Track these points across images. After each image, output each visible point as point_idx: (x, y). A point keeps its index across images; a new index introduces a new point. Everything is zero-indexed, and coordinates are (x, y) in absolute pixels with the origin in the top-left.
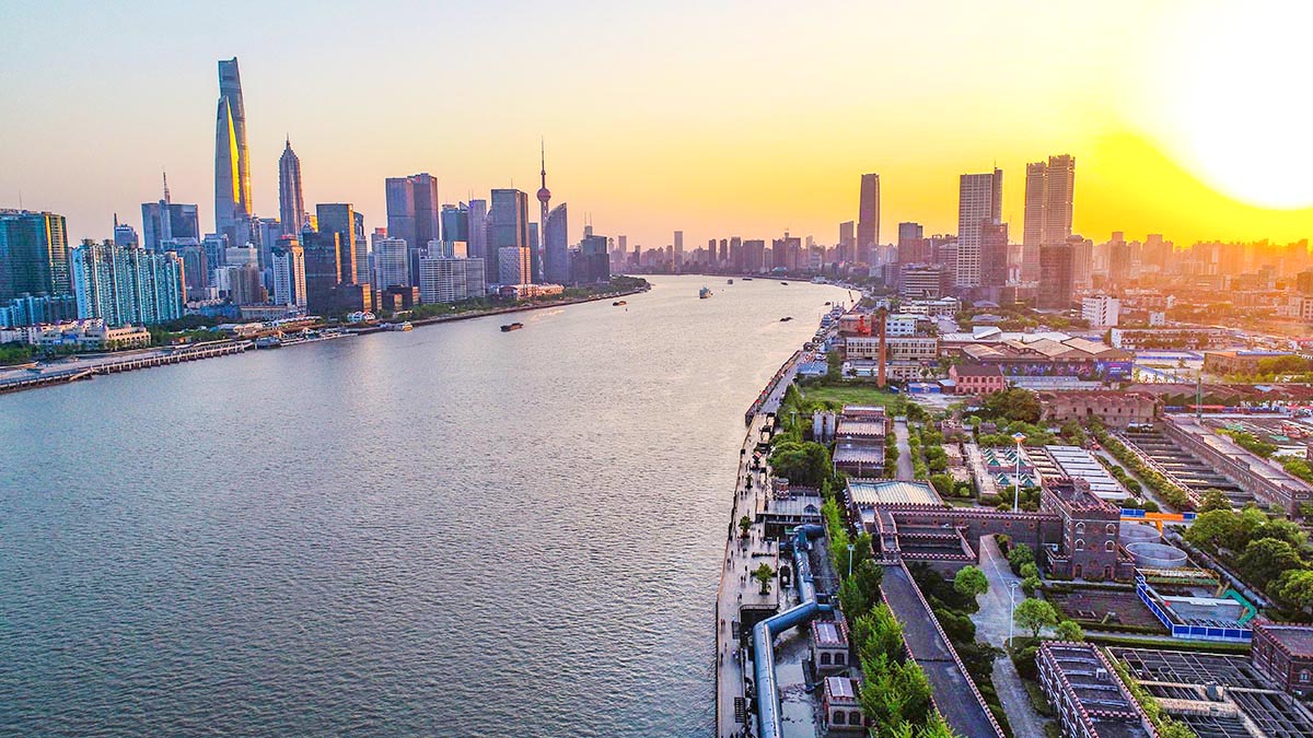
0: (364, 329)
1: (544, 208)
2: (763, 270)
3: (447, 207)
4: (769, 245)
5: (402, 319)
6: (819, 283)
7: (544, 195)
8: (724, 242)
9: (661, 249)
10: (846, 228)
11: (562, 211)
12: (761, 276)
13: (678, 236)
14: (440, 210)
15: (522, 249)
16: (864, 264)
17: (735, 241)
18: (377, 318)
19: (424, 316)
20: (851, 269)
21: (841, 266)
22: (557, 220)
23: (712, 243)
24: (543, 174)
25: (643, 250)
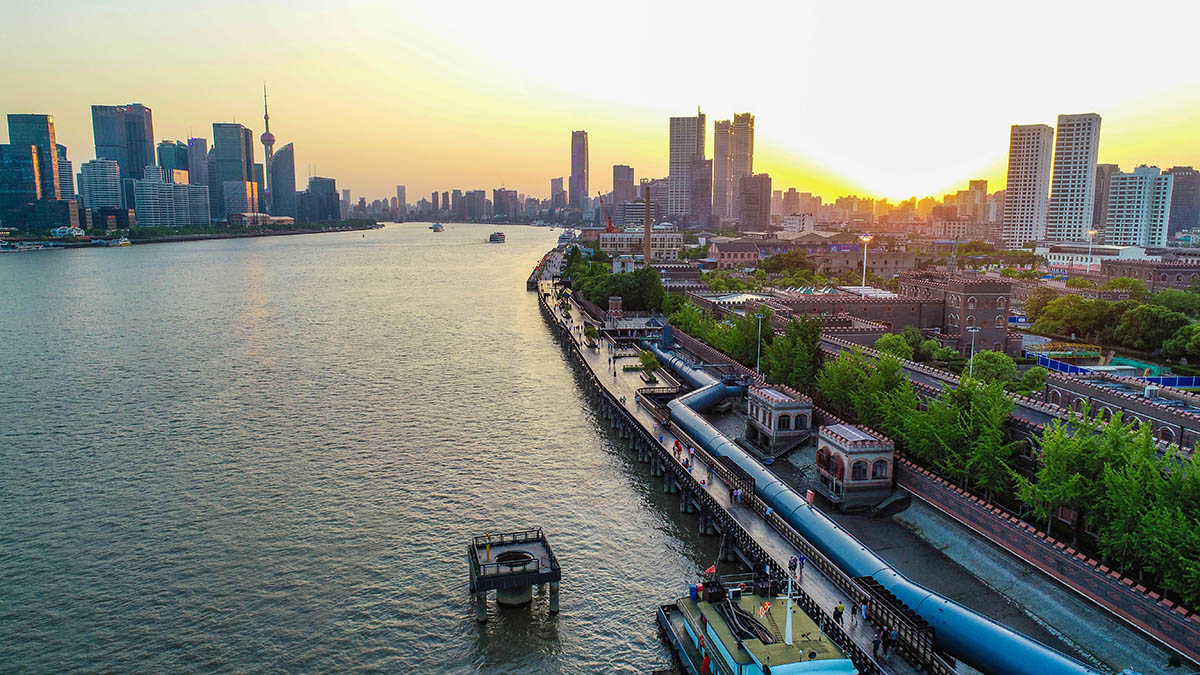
0: (72, 243)
1: (268, 152)
2: (485, 217)
3: (165, 145)
4: (490, 197)
5: (117, 236)
6: (539, 226)
7: (268, 140)
8: (446, 195)
9: (385, 201)
10: (557, 183)
11: (288, 151)
12: (484, 222)
13: (401, 190)
14: (156, 146)
15: (248, 184)
16: (577, 210)
17: (456, 193)
18: (86, 234)
19: (142, 237)
20: (566, 214)
21: (557, 211)
22: (283, 162)
23: (435, 195)
24: (266, 118)
25: (369, 202)
